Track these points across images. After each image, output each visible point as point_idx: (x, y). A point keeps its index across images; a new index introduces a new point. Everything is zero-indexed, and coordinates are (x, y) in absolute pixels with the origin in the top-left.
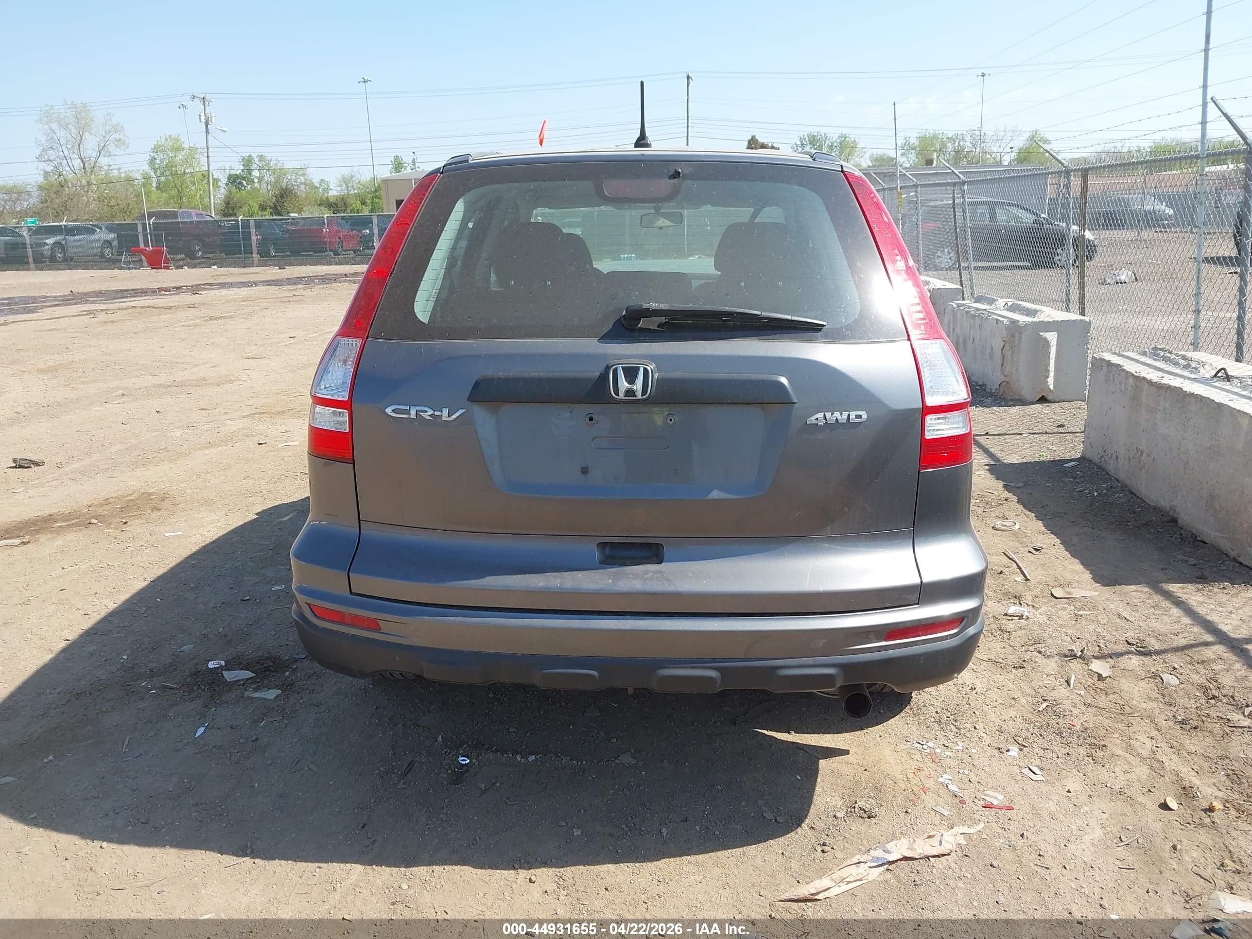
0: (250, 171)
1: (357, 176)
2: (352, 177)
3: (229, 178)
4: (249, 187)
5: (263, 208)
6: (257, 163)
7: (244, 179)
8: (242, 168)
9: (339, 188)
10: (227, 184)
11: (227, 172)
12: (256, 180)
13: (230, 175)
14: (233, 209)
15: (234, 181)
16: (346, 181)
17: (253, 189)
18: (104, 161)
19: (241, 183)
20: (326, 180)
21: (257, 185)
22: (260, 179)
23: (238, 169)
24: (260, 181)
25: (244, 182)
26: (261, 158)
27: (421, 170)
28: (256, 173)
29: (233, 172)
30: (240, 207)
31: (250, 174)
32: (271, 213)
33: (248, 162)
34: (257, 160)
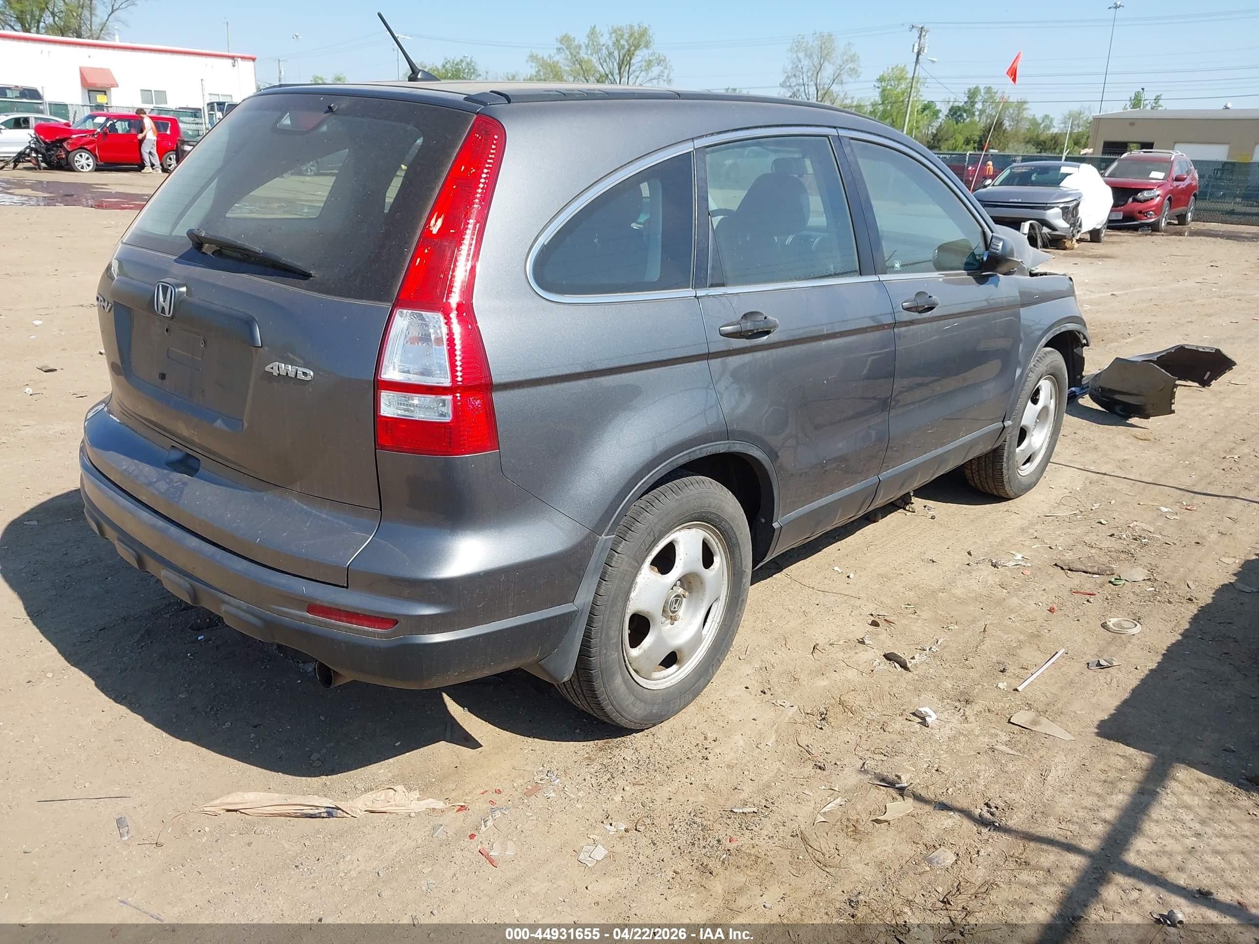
0: (973, 103)
1: (1087, 113)
2: (1080, 114)
3: (950, 110)
4: (968, 120)
5: (967, 142)
6: (983, 95)
7: (965, 111)
8: (966, 99)
9: (1063, 125)
10: (947, 116)
11: (951, 104)
12: (977, 113)
13: (952, 107)
14: (939, 141)
15: (955, 113)
16: (1074, 117)
17: (972, 122)
18: (835, 88)
19: (961, 116)
20: (1051, 116)
21: (977, 118)
22: (982, 112)
23: (961, 100)
24: (980, 115)
25: (965, 115)
26: (988, 90)
27: (1164, 108)
28: (979, 106)
29: (956, 104)
30: (946, 140)
31: (973, 106)
32: (974, 148)
33: (972, 95)
34: (982, 91)
